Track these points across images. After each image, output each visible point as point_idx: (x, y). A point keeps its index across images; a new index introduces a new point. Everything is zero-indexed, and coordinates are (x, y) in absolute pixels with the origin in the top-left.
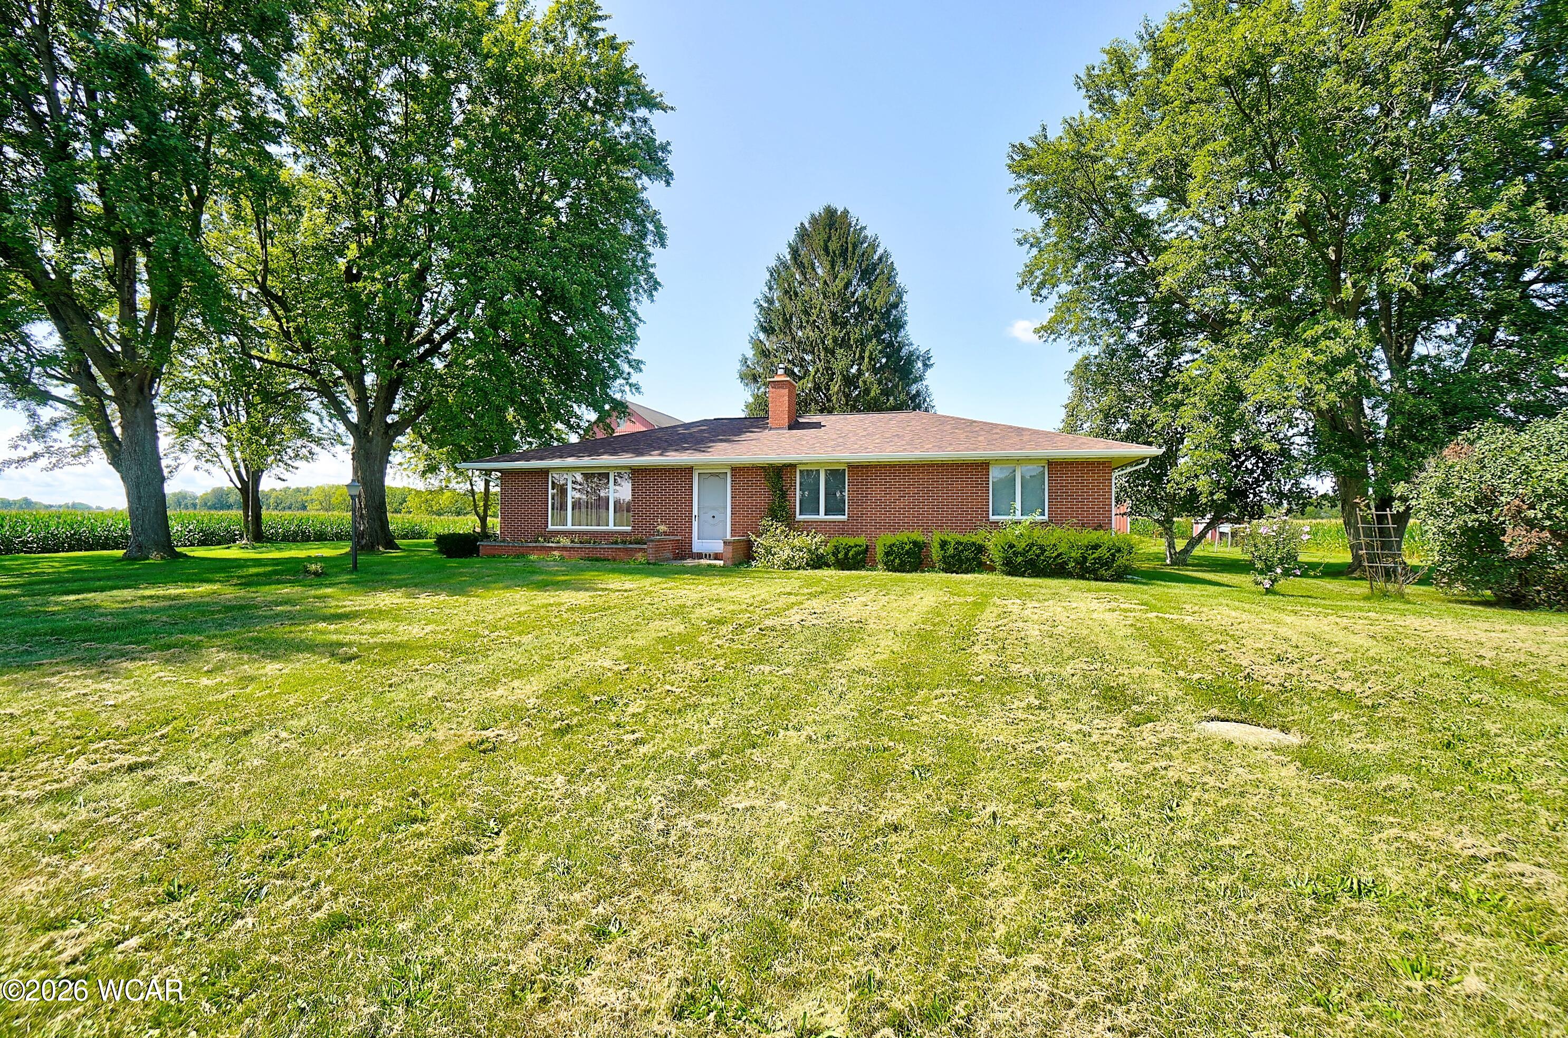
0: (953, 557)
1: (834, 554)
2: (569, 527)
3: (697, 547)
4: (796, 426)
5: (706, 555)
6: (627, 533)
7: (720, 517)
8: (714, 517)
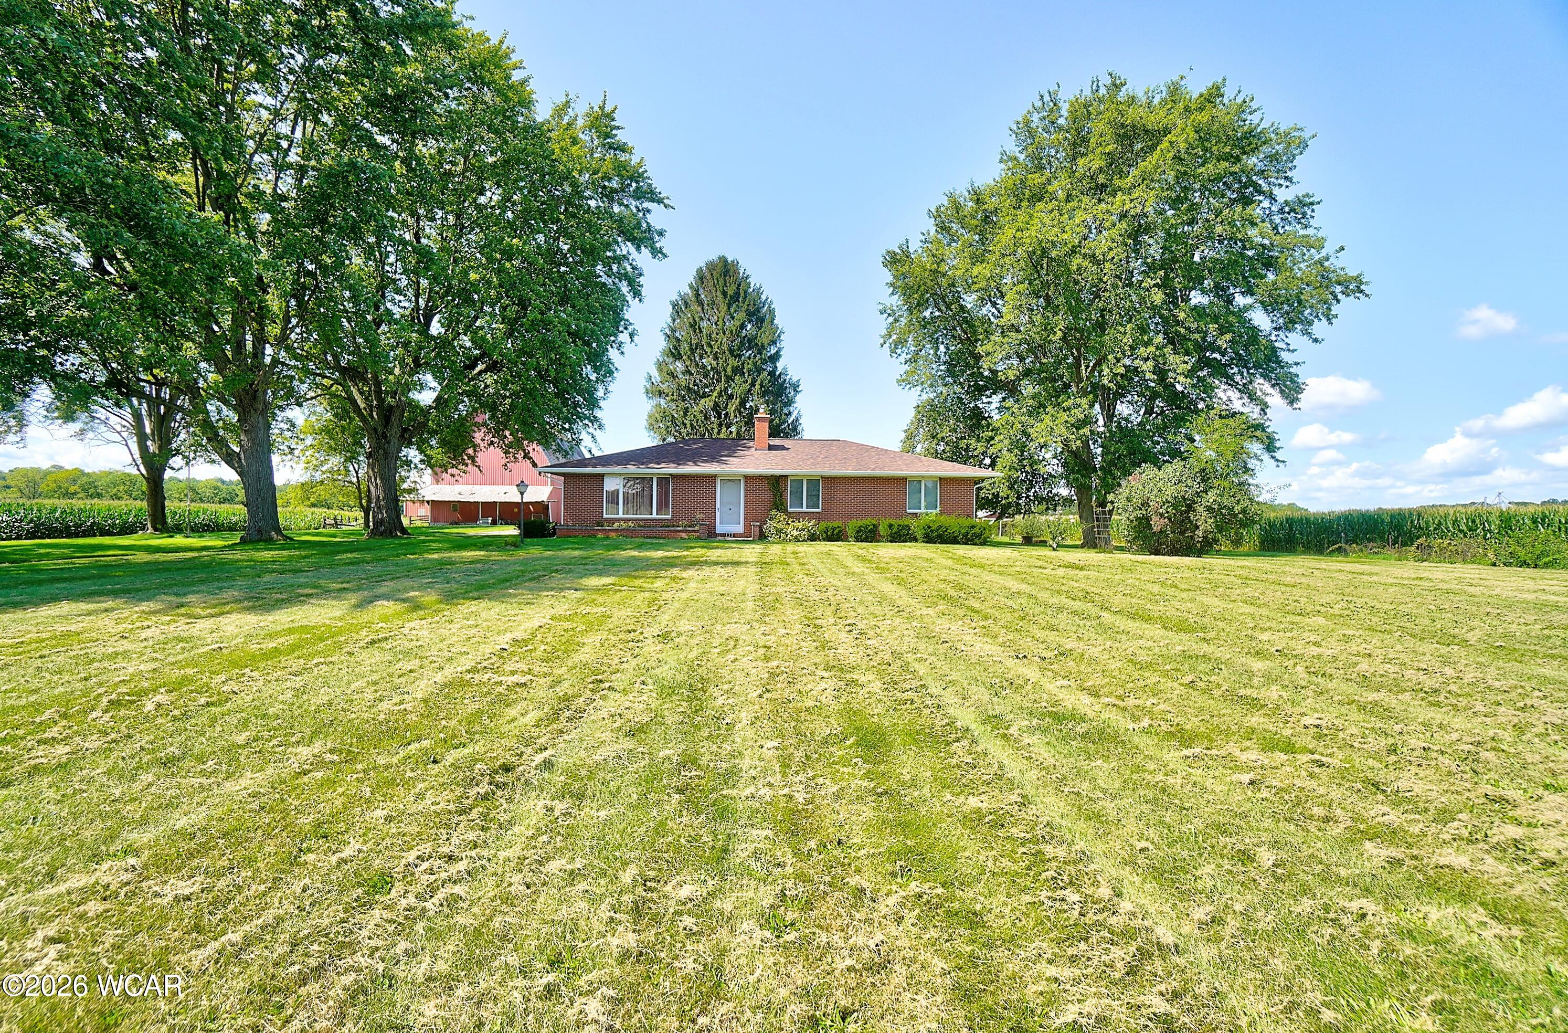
0: (896, 532)
1: (825, 532)
2: (621, 515)
3: (719, 529)
4: (771, 448)
5: (728, 535)
6: (668, 520)
7: (734, 509)
8: (730, 509)
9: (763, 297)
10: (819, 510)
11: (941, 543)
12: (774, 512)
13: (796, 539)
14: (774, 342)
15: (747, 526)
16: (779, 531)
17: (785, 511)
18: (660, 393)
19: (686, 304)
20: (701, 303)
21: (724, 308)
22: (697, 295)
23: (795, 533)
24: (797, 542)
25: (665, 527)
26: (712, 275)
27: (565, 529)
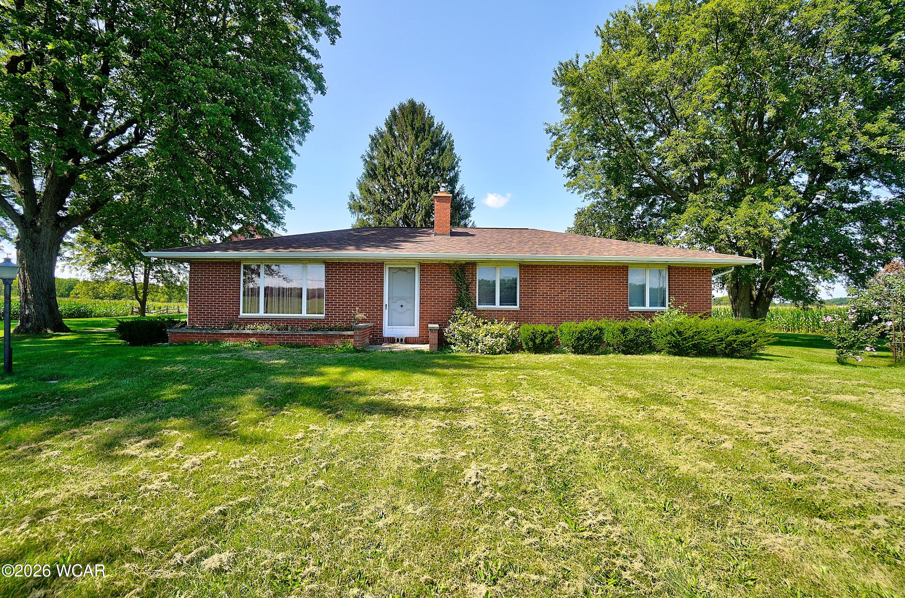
0: (631, 341)
1: (531, 340)
2: (261, 314)
3: (388, 331)
4: (453, 234)
5: (398, 339)
6: (320, 320)
7: (407, 306)
8: (402, 306)
9: (444, 133)
10: (517, 307)
11: (696, 355)
12: (458, 311)
13: (492, 351)
14: (454, 168)
15: (423, 328)
16: (466, 338)
17: (473, 309)
18: (361, 209)
19: (382, 137)
20: (394, 136)
21: (412, 138)
22: (390, 129)
23: (489, 341)
24: (492, 354)
25: (314, 330)
26: (403, 114)
27: (179, 333)
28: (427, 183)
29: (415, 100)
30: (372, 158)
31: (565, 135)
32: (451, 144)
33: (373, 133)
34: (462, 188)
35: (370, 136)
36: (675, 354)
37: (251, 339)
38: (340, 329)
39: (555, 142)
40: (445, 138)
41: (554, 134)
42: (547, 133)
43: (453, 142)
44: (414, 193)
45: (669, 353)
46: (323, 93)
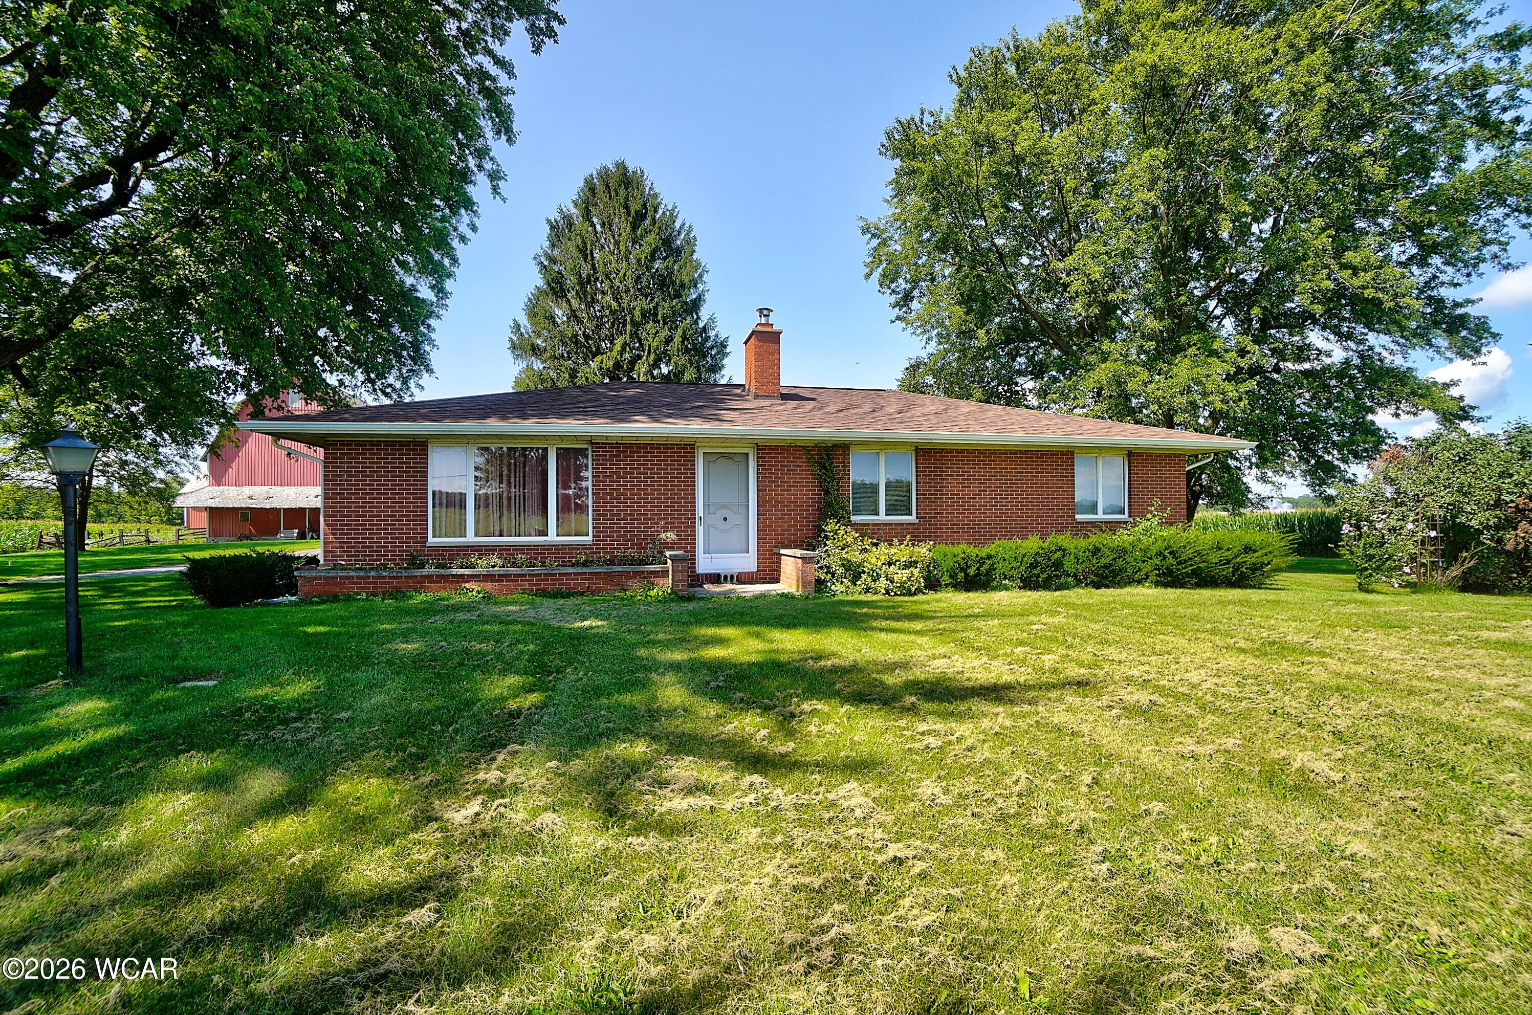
0: (1105, 567)
1: (961, 570)
2: (472, 538)
3: (705, 564)
4: (783, 397)
5: (726, 577)
6: (584, 546)
7: (734, 519)
8: (725, 519)
9: (677, 225)
10: (912, 518)
12: (831, 526)
14: (696, 285)
15: (765, 556)
16: (852, 570)
19: (570, 225)
21: (625, 228)
22: (585, 212)
24: (904, 595)
25: (585, 564)
26: (607, 186)
27: (320, 578)
28: (655, 308)
29: (627, 163)
30: (553, 260)
31: (891, 238)
32: (690, 242)
33: (554, 216)
34: (712, 319)
35: (549, 221)
36: (1166, 585)
37: (468, 585)
38: (633, 562)
39: (875, 249)
40: (679, 233)
41: (874, 236)
42: (864, 233)
43: (695, 239)
44: (634, 324)
45: (1157, 584)
46: (510, 141)
